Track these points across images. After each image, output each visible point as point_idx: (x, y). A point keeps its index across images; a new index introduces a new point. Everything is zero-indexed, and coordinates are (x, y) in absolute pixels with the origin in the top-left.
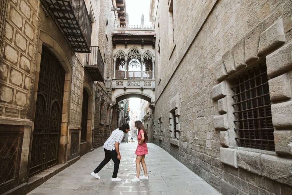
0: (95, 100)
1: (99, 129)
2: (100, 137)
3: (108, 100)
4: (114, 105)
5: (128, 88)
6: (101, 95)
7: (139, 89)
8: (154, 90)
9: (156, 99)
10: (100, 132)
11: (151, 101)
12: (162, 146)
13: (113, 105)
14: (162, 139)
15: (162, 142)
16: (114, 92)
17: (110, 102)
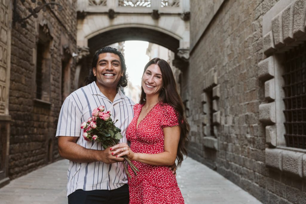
0: (10, 25)
1: (35, 118)
2: (37, 141)
3: (65, 41)
4: (83, 56)
5: (119, 14)
6: (30, 10)
7: (149, 14)
8: (187, 17)
9: (192, 38)
10: (36, 124)
11: (178, 46)
12: (217, 165)
13: (80, 57)
14: (216, 145)
15: (217, 154)
16: (82, 23)
17: (72, 47)
